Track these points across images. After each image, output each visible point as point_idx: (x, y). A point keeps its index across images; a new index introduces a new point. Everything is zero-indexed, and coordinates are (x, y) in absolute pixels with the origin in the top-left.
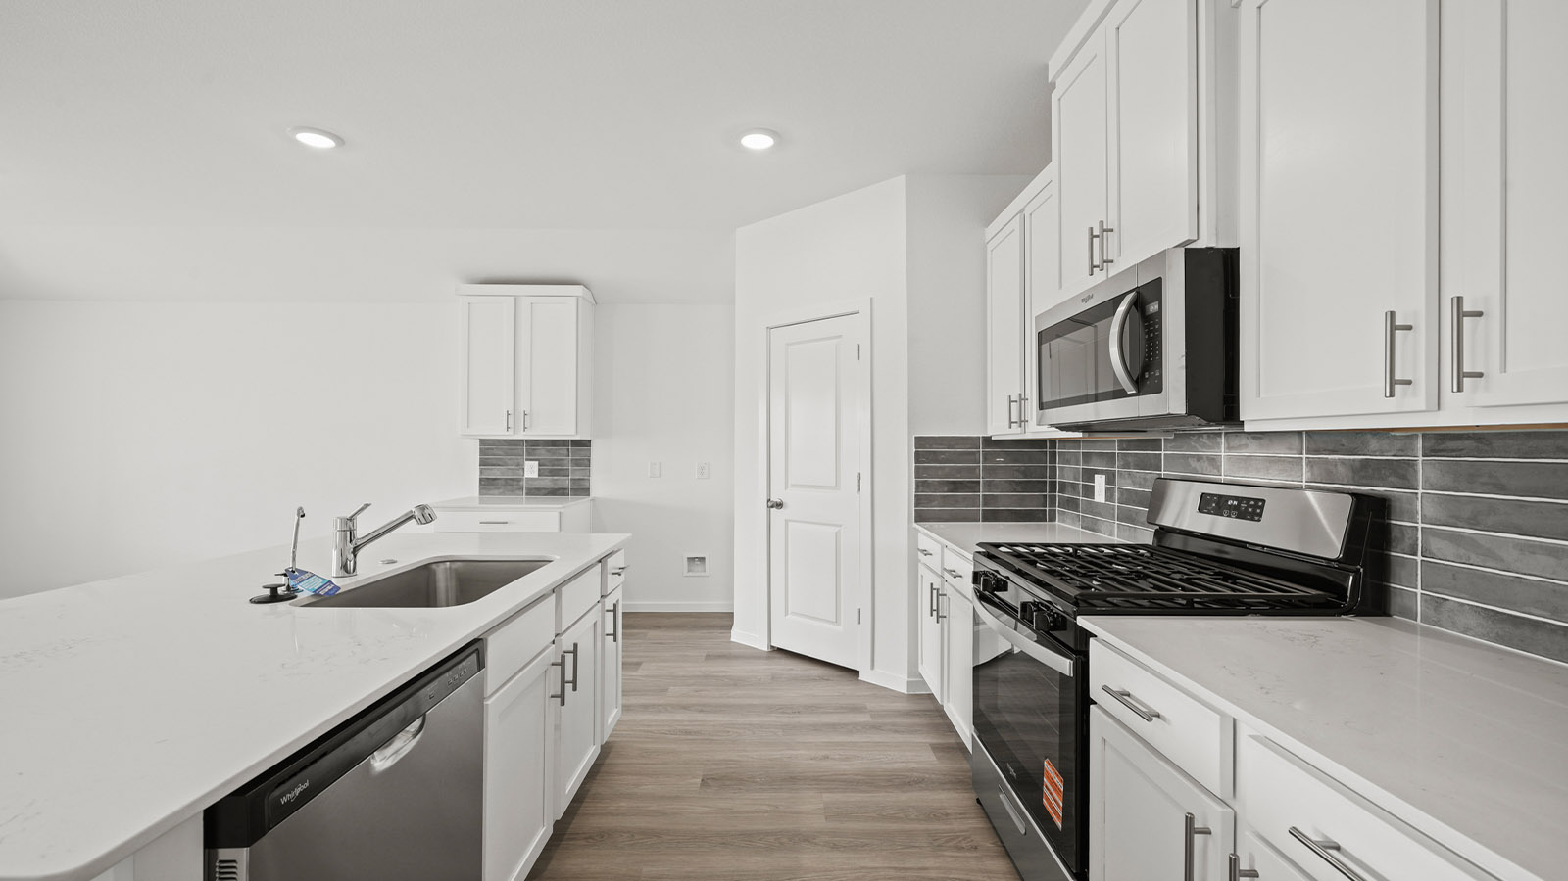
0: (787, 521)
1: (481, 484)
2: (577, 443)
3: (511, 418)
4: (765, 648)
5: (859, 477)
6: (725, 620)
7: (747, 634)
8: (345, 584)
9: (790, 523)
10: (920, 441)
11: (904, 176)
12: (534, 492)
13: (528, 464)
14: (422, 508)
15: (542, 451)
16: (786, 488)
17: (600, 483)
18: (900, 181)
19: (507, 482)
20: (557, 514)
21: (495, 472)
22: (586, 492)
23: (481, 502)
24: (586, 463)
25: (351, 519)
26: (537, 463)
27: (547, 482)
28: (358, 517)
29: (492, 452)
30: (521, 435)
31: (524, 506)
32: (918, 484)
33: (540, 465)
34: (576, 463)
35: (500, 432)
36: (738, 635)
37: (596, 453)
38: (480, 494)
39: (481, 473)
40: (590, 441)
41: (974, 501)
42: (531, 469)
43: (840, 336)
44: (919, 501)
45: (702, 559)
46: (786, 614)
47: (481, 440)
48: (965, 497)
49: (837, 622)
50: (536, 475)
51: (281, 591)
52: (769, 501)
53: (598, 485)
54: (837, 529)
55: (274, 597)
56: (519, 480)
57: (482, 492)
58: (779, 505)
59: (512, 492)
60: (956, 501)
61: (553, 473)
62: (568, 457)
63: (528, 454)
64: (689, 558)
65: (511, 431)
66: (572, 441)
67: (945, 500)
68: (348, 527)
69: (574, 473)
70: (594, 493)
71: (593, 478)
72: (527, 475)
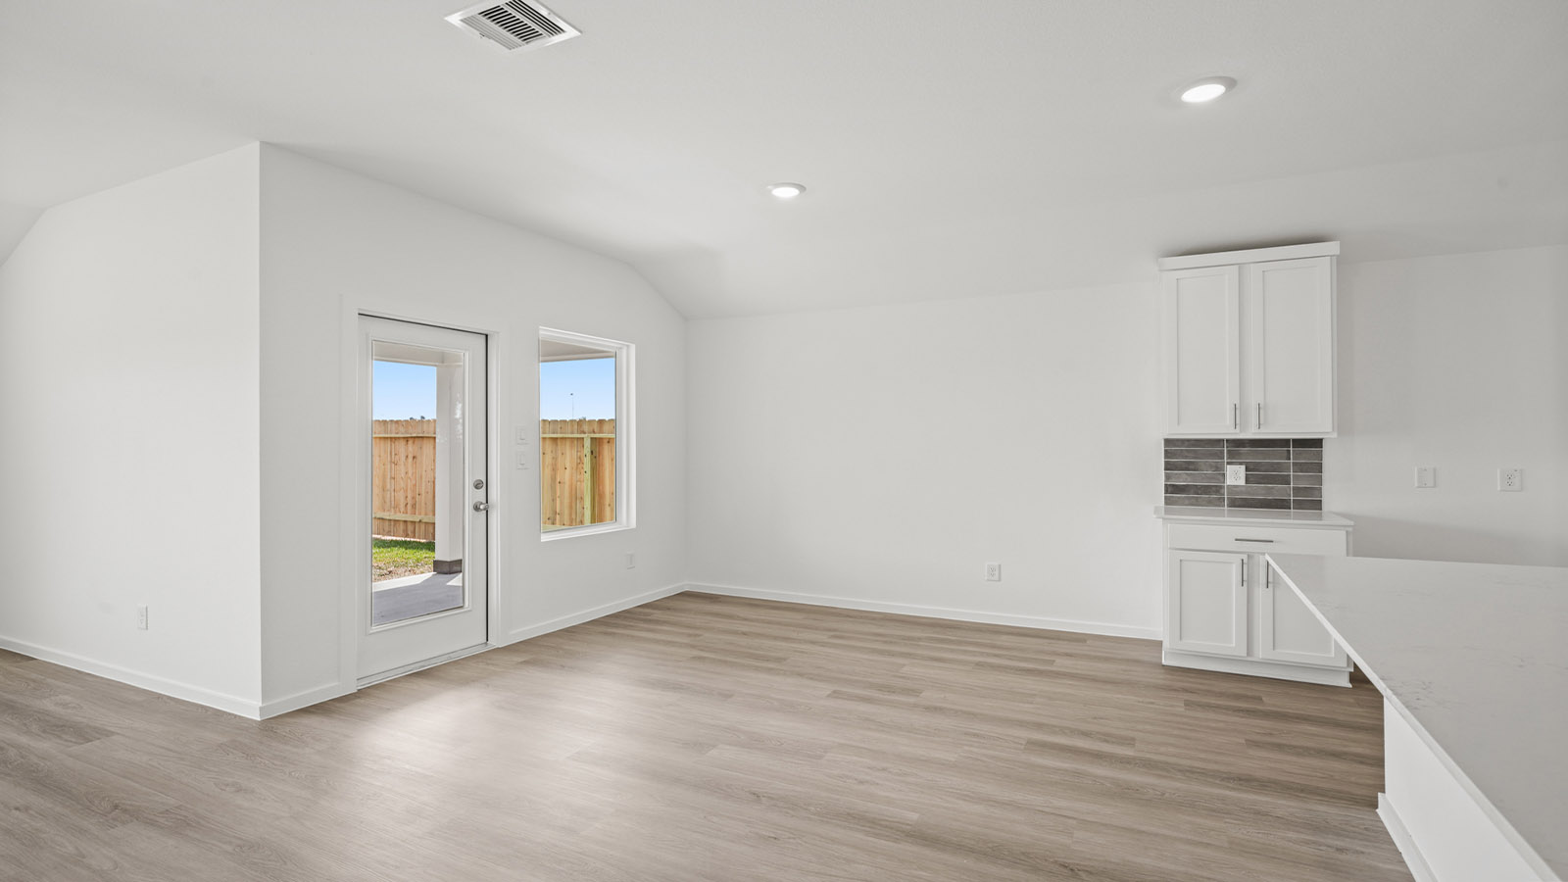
1: (1166, 492)
2: (1300, 443)
3: (1238, 413)
12: (1242, 503)
13: (1229, 468)
15: (1250, 453)
17: (1334, 494)
19: (1206, 490)
21: (1182, 479)
22: (1317, 505)
23: (1167, 512)
24: (1314, 468)
26: (1243, 467)
27: (1260, 491)
29: (1181, 454)
31: (1291, 521)
33: (1247, 470)
34: (1299, 467)
37: (1330, 457)
38: (1166, 503)
39: (1168, 477)
40: (1321, 440)
42: (1235, 476)
50: (1242, 482)
53: (1337, 497)
56: (1218, 488)
57: (1168, 501)
59: (1210, 503)
61: (1266, 480)
62: (1288, 462)
63: (1230, 457)
65: (1238, 430)
66: (1294, 440)
69: (1297, 480)
70: (1328, 507)
71: (1325, 488)
72: (1230, 481)
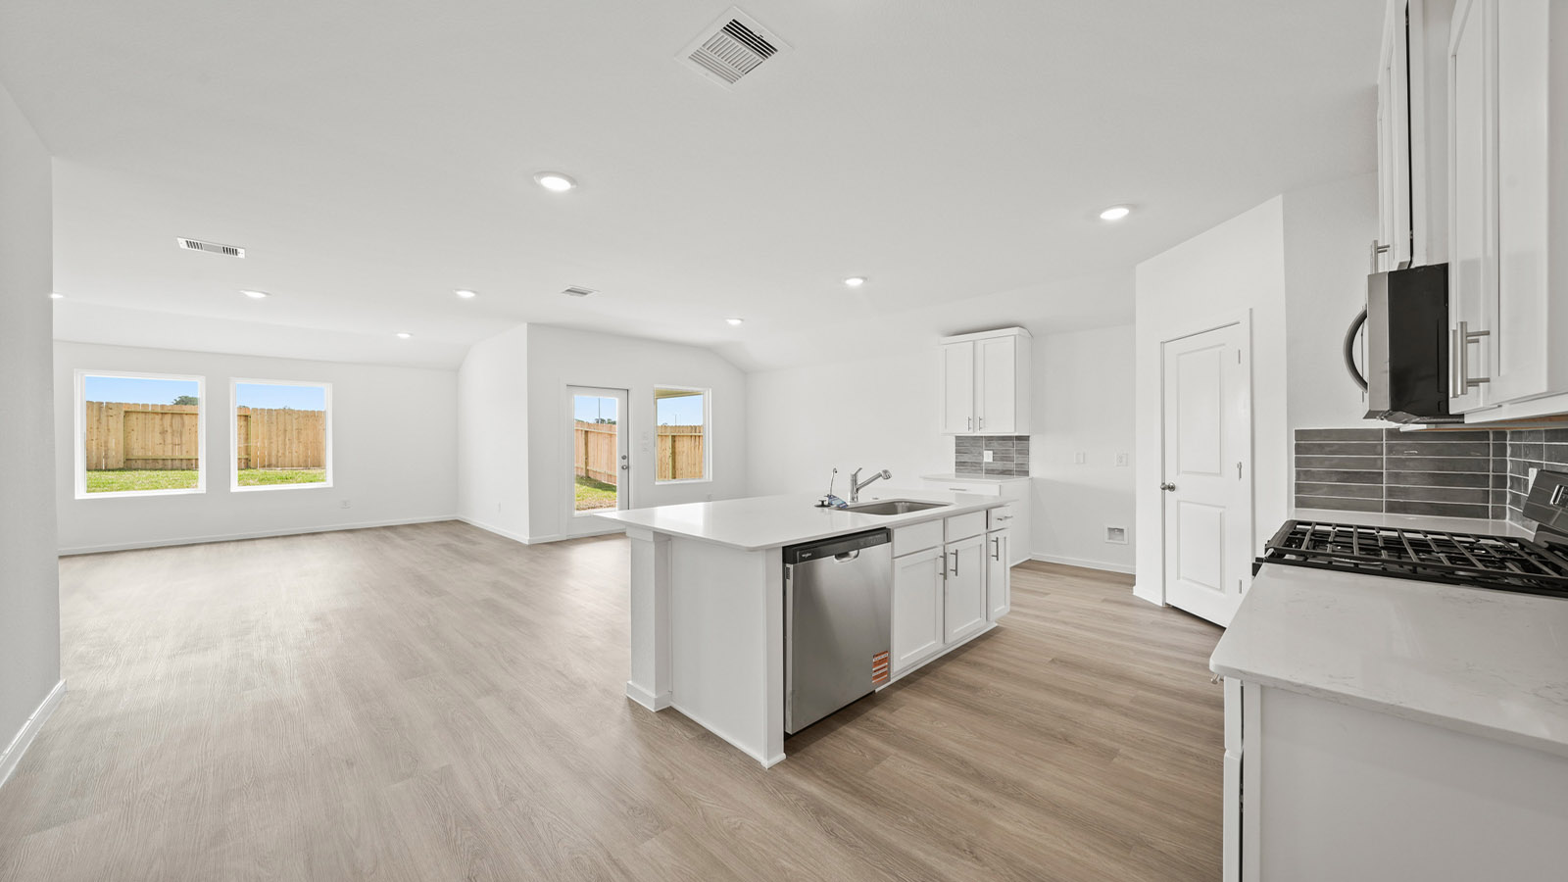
0: (1178, 502)
1: (956, 465)
2: (1019, 438)
3: (971, 422)
4: (1160, 603)
5: (1240, 466)
6: (1129, 580)
7: (1147, 590)
8: (853, 505)
9: (1182, 504)
10: (1300, 434)
11: (1280, 197)
12: (990, 472)
13: (985, 452)
14: (885, 472)
15: (995, 444)
16: (1178, 474)
18: (1278, 201)
19: (973, 464)
20: (998, 488)
21: (965, 458)
22: (1026, 473)
23: (957, 476)
24: (1025, 452)
25: (855, 475)
26: (991, 452)
27: (999, 465)
28: (859, 474)
29: (964, 444)
30: (978, 434)
31: (982, 480)
32: (1298, 473)
33: (994, 454)
34: (1019, 452)
35: (965, 432)
36: (1139, 591)
37: (1034, 446)
39: (956, 458)
40: (1028, 437)
41: (1378, 492)
42: (988, 456)
43: (1224, 345)
44: (1299, 488)
45: (1121, 531)
46: (1178, 578)
47: (956, 437)
48: (1361, 488)
49: (1221, 589)
50: (991, 460)
51: (826, 503)
52: (1164, 484)
53: (1036, 469)
54: (1221, 510)
55: (823, 505)
56: (980, 463)
57: (957, 470)
58: (1172, 488)
59: (976, 471)
60: (1348, 491)
61: (1002, 459)
62: (1013, 449)
63: (986, 446)
64: (1109, 529)
65: (971, 430)
66: (1015, 437)
67: (1333, 490)
68: (854, 478)
69: (1017, 459)
70: (1031, 474)
71: (1031, 464)
72: (985, 460)
